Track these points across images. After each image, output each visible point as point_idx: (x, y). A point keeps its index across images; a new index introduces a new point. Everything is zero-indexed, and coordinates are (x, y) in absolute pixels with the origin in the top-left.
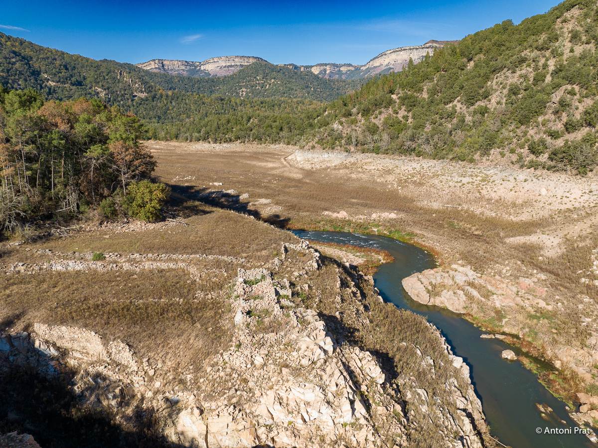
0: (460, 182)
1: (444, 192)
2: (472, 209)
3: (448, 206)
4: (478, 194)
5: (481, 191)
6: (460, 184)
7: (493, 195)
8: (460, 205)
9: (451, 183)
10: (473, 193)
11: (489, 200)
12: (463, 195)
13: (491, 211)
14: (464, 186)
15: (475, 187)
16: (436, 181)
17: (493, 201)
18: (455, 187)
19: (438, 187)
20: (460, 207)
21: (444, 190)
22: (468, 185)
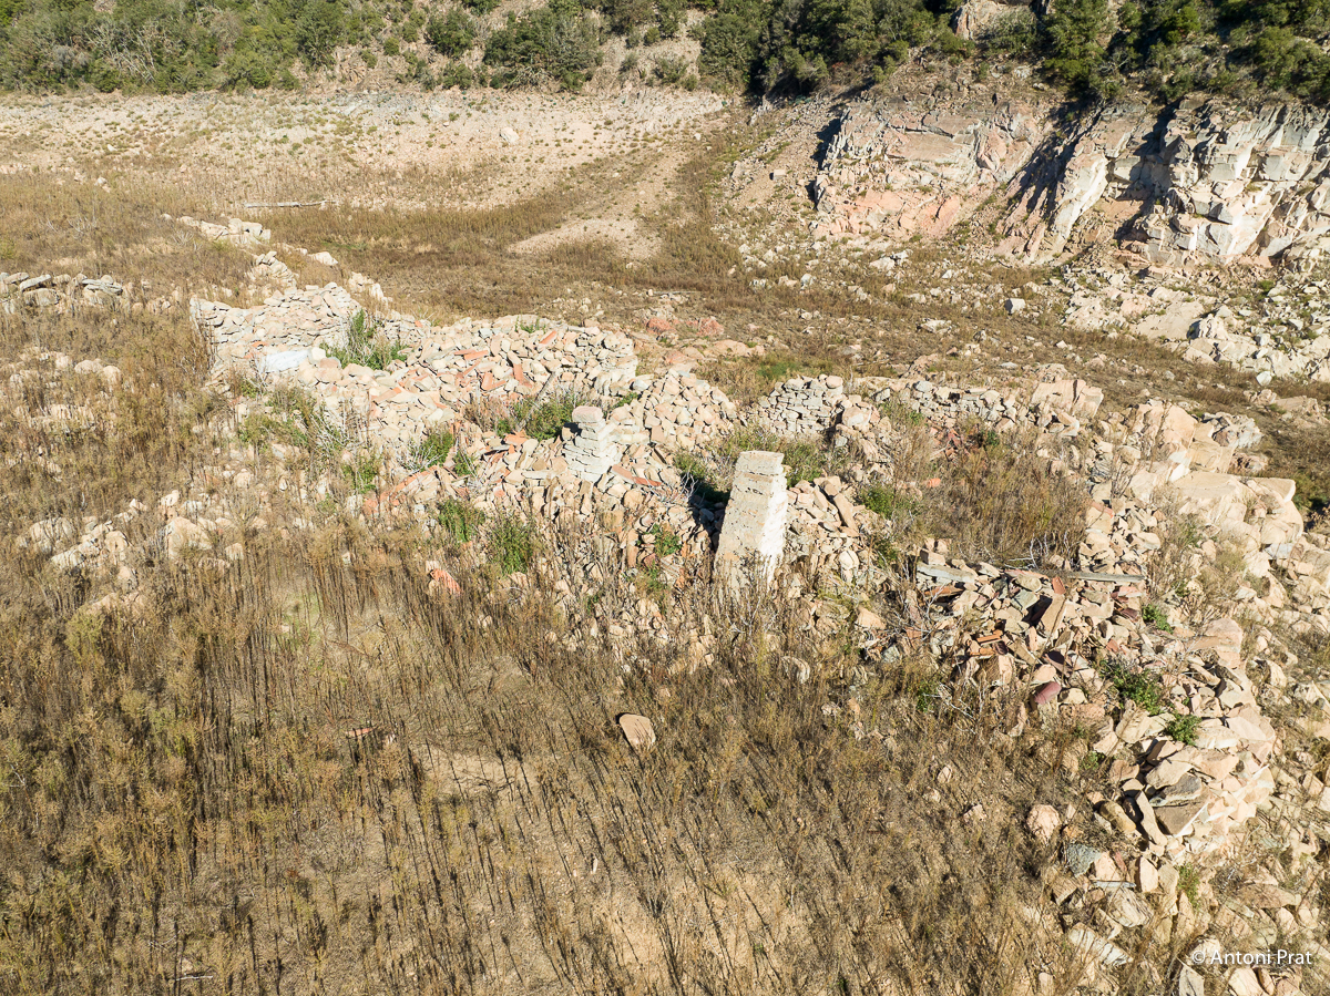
0: (282, 142)
1: (255, 172)
2: (355, 203)
3: (288, 204)
4: (350, 164)
5: (351, 156)
6: (287, 147)
7: (391, 161)
8: (316, 197)
9: (260, 147)
10: (334, 164)
11: (388, 174)
12: (313, 173)
13: (411, 198)
14: (300, 150)
15: (331, 148)
16: (213, 149)
17: (399, 176)
18: (277, 154)
19: (229, 164)
20: (323, 203)
21: (250, 168)
22: (309, 146)
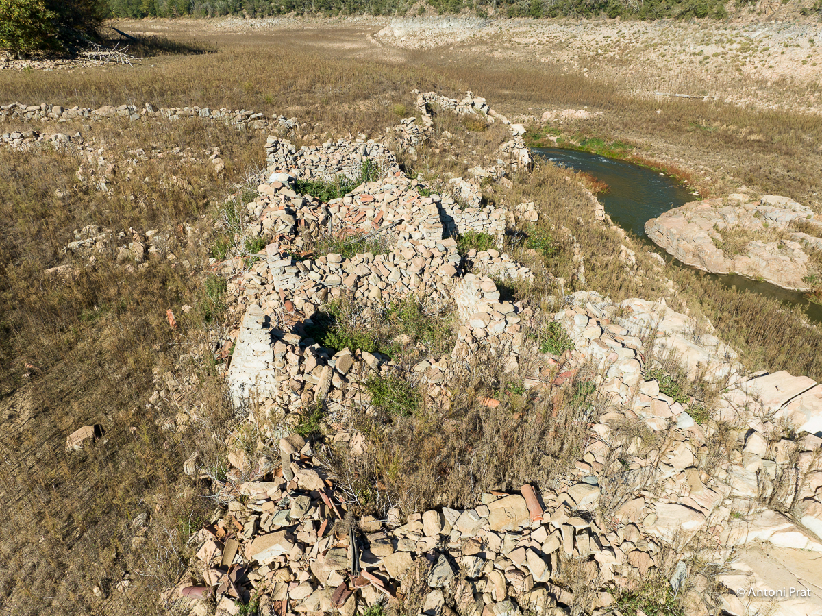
0: (699, 54)
1: (672, 72)
2: (728, 100)
3: (682, 95)
4: (737, 73)
5: (741, 68)
6: (700, 58)
7: (768, 73)
8: (704, 93)
9: (682, 57)
10: (726, 72)
11: (761, 83)
12: (709, 77)
13: (769, 101)
14: (708, 60)
15: (729, 61)
16: (654, 56)
17: (769, 84)
18: (691, 62)
19: (659, 66)
20: (706, 97)
21: (670, 70)
22: (715, 59)
